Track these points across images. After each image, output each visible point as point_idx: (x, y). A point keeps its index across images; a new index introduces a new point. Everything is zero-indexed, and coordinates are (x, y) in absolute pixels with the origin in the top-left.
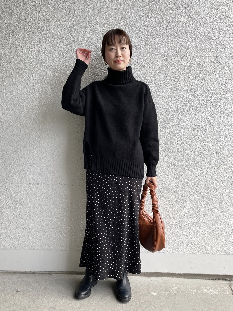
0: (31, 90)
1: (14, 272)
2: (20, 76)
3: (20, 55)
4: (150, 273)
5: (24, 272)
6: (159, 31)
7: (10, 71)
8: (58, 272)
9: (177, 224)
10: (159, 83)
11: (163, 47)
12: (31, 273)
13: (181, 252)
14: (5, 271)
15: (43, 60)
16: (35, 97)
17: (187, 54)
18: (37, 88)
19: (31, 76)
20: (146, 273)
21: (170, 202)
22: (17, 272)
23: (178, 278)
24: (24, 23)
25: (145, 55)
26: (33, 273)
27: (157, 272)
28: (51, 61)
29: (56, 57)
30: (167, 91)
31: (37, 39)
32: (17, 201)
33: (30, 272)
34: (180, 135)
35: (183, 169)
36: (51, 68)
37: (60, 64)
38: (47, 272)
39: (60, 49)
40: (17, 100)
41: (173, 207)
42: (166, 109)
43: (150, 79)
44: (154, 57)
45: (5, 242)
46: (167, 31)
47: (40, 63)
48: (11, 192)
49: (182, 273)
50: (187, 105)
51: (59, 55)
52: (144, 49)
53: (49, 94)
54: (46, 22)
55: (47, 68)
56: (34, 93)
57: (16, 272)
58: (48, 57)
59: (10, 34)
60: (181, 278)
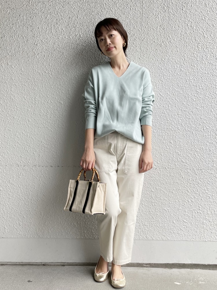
0: (47, 70)
1: (23, 263)
2: (36, 57)
3: (37, 37)
4: (172, 264)
5: (34, 263)
6: (176, 12)
7: (26, 52)
8: (71, 264)
9: (199, 209)
10: (177, 62)
11: (180, 26)
12: (42, 265)
13: (204, 240)
14: (13, 262)
15: (60, 41)
16: (51, 77)
17: (205, 33)
18: (53, 68)
19: (48, 56)
20: (168, 264)
21: (192, 185)
22: (27, 263)
23: (202, 269)
24: (42, 5)
25: (161, 35)
26: (44, 265)
27: (179, 263)
28: (68, 42)
29: (73, 38)
30: (185, 69)
31: (55, 21)
32: (29, 185)
33: (40, 264)
34: (200, 113)
35: (204, 149)
36: (68, 48)
37: (76, 44)
38: (60, 264)
39: (77, 30)
40: (32, 80)
41: (194, 190)
42: (184, 88)
43: (167, 58)
44: (171, 36)
45: (15, 230)
46: (184, 12)
47: (56, 44)
48: (23, 175)
49: (206, 263)
50: (206, 83)
51: (76, 36)
52: (161, 28)
53: (65, 73)
54: (64, 5)
55: (63, 49)
56: (50, 73)
57: (25, 263)
58: (65, 37)
59: (27, 16)
60: (206, 269)
